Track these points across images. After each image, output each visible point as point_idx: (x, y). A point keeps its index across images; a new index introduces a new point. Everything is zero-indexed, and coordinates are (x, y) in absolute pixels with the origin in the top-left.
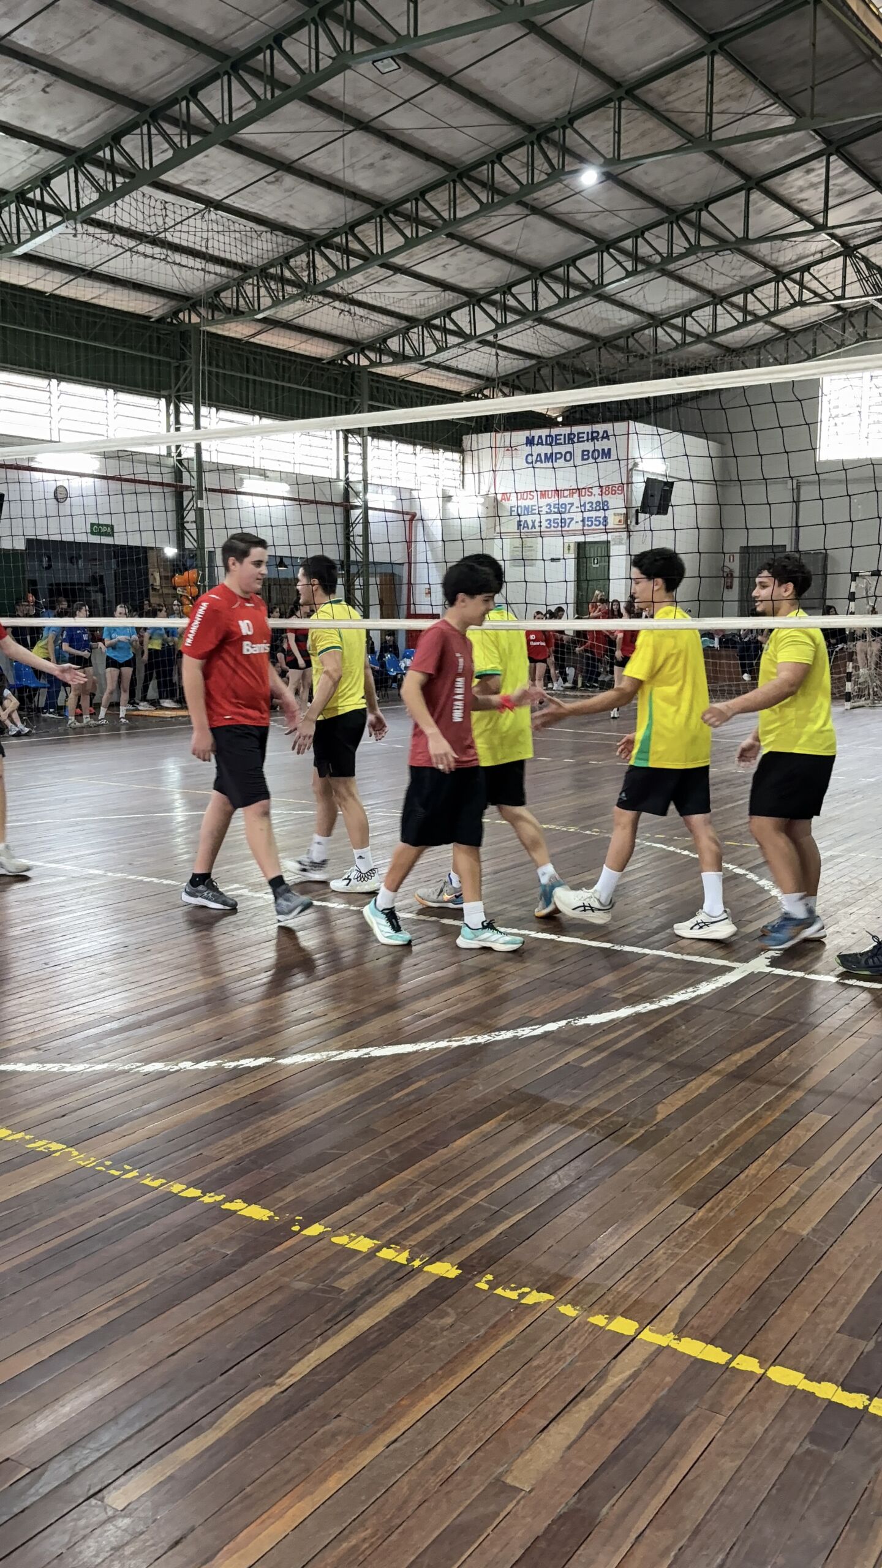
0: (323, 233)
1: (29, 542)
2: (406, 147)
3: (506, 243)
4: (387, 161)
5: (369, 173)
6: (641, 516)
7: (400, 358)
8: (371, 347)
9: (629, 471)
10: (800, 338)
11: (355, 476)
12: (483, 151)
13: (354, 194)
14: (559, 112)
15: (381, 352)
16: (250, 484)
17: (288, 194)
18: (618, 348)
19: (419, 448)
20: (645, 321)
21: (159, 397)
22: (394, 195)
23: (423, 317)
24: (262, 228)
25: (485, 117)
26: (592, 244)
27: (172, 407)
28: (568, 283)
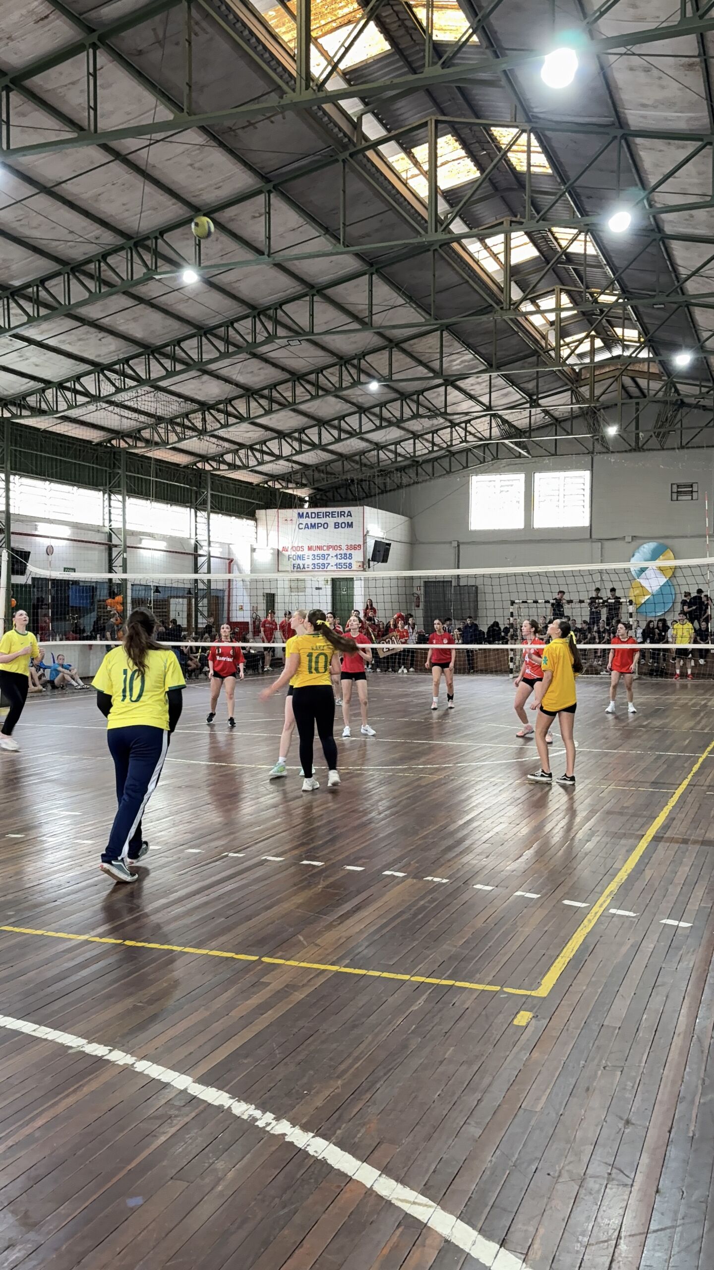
0: (211, 403)
1: (33, 579)
2: (275, 365)
5: (249, 375)
6: (372, 563)
7: (233, 467)
8: (213, 459)
9: (365, 536)
10: (456, 456)
11: (202, 537)
12: (312, 368)
13: (237, 385)
14: (358, 352)
15: (220, 462)
16: (145, 543)
18: (355, 461)
20: (371, 447)
21: (100, 490)
22: (257, 386)
23: (248, 444)
25: (321, 353)
26: (354, 409)
27: (106, 496)
28: (340, 430)
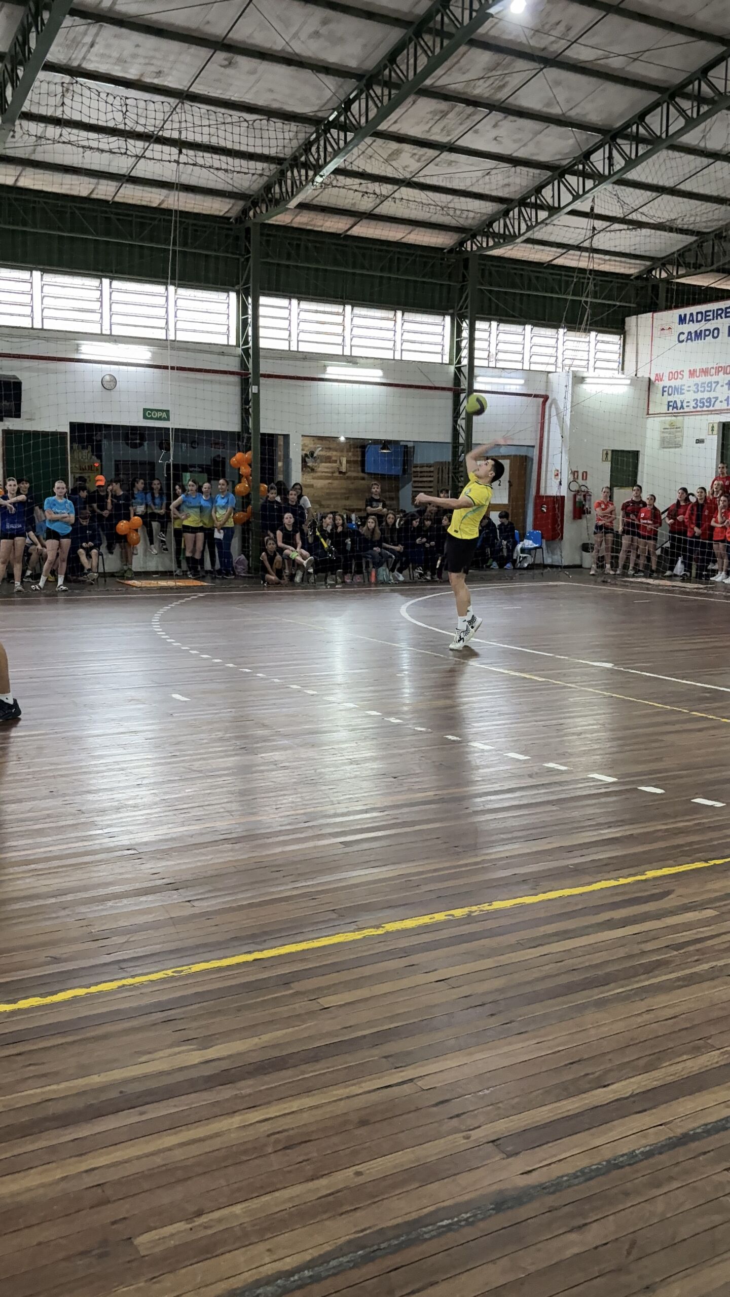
0: (326, 116)
1: (72, 425)
3: (548, 105)
4: (332, 26)
5: (324, 43)
7: (504, 239)
8: (481, 231)
15: (489, 235)
17: (253, 78)
19: (561, 331)
21: (227, 291)
23: (518, 196)
24: (255, 117)
26: (651, 96)
27: (241, 300)
28: (637, 141)
